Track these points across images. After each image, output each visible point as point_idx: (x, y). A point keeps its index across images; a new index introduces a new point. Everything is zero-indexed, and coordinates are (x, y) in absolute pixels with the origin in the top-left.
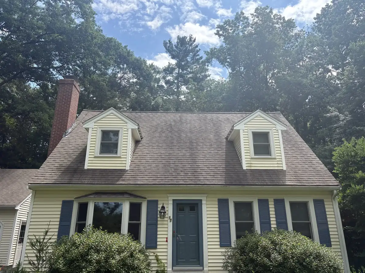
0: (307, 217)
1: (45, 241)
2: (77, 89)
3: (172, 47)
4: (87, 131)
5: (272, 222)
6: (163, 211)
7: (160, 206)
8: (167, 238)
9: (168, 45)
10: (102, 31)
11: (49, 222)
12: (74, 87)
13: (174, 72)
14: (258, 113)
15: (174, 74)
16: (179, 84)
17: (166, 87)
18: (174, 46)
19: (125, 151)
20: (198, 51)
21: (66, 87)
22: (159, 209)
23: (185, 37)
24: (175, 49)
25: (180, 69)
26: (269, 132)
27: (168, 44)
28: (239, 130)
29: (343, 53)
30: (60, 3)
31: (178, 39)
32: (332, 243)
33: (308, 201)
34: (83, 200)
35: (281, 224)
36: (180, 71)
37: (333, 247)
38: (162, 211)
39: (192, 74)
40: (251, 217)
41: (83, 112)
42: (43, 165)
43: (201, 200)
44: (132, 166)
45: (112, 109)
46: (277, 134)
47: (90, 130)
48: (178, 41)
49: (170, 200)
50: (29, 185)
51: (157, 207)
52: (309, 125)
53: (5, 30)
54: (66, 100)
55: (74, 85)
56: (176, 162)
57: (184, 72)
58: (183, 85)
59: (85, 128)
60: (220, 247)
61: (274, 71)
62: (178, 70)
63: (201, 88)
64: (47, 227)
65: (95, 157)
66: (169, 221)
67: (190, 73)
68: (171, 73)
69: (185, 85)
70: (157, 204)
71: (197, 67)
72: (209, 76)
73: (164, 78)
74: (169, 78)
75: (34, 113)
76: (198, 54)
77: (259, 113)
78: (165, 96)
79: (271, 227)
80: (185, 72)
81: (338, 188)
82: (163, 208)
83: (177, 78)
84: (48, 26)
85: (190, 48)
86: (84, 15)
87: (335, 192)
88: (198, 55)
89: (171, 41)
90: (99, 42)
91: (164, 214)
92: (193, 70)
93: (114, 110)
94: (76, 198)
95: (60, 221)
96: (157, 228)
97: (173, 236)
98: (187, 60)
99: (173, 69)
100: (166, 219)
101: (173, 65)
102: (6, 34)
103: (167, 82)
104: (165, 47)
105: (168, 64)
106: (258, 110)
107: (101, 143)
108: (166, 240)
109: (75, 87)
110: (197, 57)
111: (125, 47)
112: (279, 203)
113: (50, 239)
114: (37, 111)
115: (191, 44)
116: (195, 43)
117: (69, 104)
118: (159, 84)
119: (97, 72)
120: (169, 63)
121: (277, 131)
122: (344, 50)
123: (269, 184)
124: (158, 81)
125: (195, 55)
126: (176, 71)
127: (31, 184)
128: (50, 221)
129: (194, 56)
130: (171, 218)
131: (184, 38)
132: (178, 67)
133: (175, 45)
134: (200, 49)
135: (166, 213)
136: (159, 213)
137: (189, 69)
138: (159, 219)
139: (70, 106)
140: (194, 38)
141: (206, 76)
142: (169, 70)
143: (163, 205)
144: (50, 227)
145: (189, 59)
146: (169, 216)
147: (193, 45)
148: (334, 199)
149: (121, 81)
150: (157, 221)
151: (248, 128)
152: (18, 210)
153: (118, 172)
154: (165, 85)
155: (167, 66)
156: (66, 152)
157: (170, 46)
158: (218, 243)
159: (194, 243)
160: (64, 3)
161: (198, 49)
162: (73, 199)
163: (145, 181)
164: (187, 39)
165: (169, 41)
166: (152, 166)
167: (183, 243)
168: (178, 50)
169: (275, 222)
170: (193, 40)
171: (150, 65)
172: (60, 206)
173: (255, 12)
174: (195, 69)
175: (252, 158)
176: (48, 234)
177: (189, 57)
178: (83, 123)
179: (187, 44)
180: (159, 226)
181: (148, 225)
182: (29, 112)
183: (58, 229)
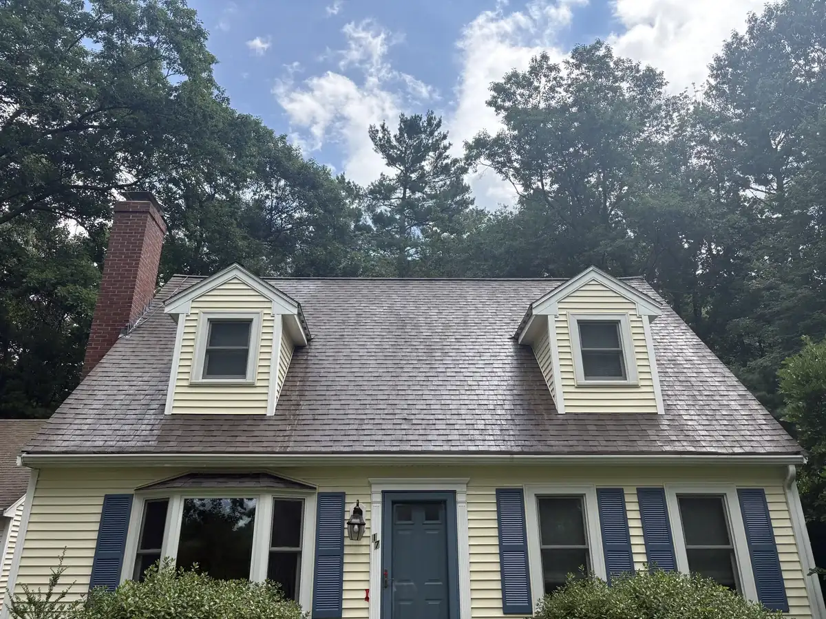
0: (724, 534)
1: (52, 599)
2: (159, 226)
3: (389, 139)
4: (173, 319)
5: (635, 549)
6: (357, 521)
7: (350, 508)
8: (367, 591)
9: (380, 135)
10: (228, 100)
11: (62, 551)
12: (149, 218)
13: (393, 197)
14: (591, 275)
15: (393, 201)
16: (406, 224)
17: (375, 229)
18: (393, 139)
19: (265, 370)
20: (446, 148)
21: (130, 220)
22: (348, 516)
23: (418, 116)
24: (394, 143)
25: (406, 188)
26: (620, 321)
27: (380, 132)
28: (546, 316)
29: (779, 148)
30: (133, 41)
31: (401, 121)
32: (791, 602)
33: (725, 494)
34: (157, 495)
35: (660, 552)
36: (408, 193)
37: (793, 611)
38: (354, 521)
39: (434, 201)
40: (582, 537)
41: (172, 279)
42: (62, 406)
43: (454, 492)
44: (284, 407)
45: (237, 268)
46: (639, 324)
47: (181, 319)
48: (401, 126)
49: (376, 493)
50: (24, 455)
51: (343, 512)
52: (707, 313)
53: (7, 100)
54: (129, 250)
55: (152, 216)
56: (391, 397)
57: (416, 197)
58: (415, 225)
59: (170, 315)
60: (504, 613)
61: (620, 192)
62: (402, 192)
63: (457, 227)
64: (57, 562)
65: (192, 386)
66: (373, 545)
67: (431, 197)
68: (387, 198)
69: (419, 226)
70: (344, 504)
71: (445, 184)
72: (472, 202)
73: (370, 209)
74: (382, 208)
75: (65, 286)
76: (447, 154)
77: (593, 275)
78: (374, 251)
79: (632, 563)
80: (418, 195)
81: (800, 460)
82: (358, 512)
83: (400, 209)
84: (103, 89)
85: (430, 141)
86: (188, 65)
87: (792, 469)
88: (448, 157)
89: (386, 127)
90: (221, 125)
91: (359, 527)
92: (436, 190)
93: (240, 270)
94: (139, 489)
95: (98, 549)
96: (342, 563)
97: (385, 585)
98: (422, 168)
99: (392, 189)
100: (364, 541)
101: (390, 180)
102: (8, 110)
103: (378, 219)
104: (372, 139)
105: (379, 177)
106: (591, 269)
107: (208, 351)
108: (364, 596)
109: (154, 219)
110: (446, 161)
111: (283, 138)
112: (651, 499)
113: (63, 595)
114: (75, 283)
115: (432, 134)
116: (439, 130)
117: (138, 260)
118: (361, 223)
119: (217, 195)
120: (382, 174)
121: (640, 319)
122: (779, 143)
123: (624, 449)
124: (357, 215)
125: (440, 157)
126: (399, 194)
127: (28, 453)
128: (65, 549)
129: (437, 159)
130: (379, 538)
131: (416, 119)
132: (402, 185)
133: (395, 136)
134: (450, 144)
135: (366, 526)
136: (346, 526)
137: (427, 190)
138: (347, 542)
139: (138, 264)
140: (437, 120)
141: (466, 203)
142: (381, 191)
143: (358, 505)
144: (65, 563)
145: (427, 165)
146: (373, 534)
147: (436, 134)
148: (789, 487)
149: (272, 217)
150: (342, 546)
151: (568, 310)
152: (10, 518)
153: (248, 422)
154: (372, 226)
155: (377, 183)
156: (122, 374)
157: (383, 137)
158: (499, 604)
159: (438, 603)
160: (143, 41)
161: (446, 142)
162: (132, 492)
163: (314, 444)
164: (423, 120)
165: (383, 127)
166: (331, 407)
167: (408, 603)
168: (402, 147)
169: (642, 549)
170: (435, 123)
171: (338, 178)
172: (99, 510)
173: (573, 57)
174: (440, 188)
175: (579, 387)
176: (60, 581)
177: (427, 162)
178: (164, 302)
179: (421, 132)
180: (346, 559)
181: (319, 555)
182: (54, 286)
183: (91, 569)
